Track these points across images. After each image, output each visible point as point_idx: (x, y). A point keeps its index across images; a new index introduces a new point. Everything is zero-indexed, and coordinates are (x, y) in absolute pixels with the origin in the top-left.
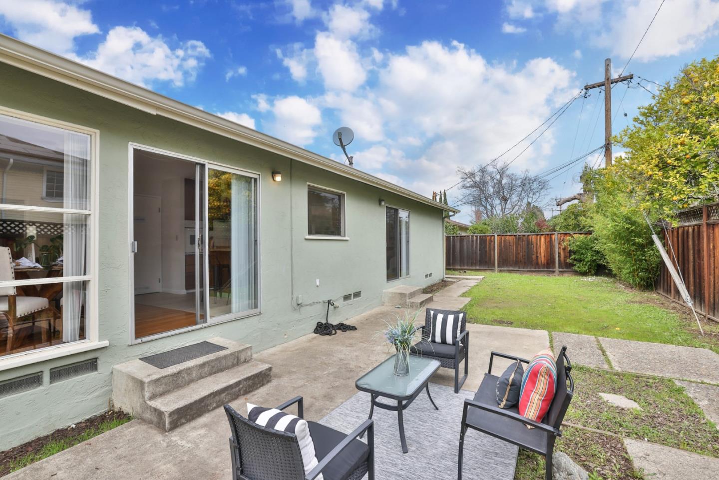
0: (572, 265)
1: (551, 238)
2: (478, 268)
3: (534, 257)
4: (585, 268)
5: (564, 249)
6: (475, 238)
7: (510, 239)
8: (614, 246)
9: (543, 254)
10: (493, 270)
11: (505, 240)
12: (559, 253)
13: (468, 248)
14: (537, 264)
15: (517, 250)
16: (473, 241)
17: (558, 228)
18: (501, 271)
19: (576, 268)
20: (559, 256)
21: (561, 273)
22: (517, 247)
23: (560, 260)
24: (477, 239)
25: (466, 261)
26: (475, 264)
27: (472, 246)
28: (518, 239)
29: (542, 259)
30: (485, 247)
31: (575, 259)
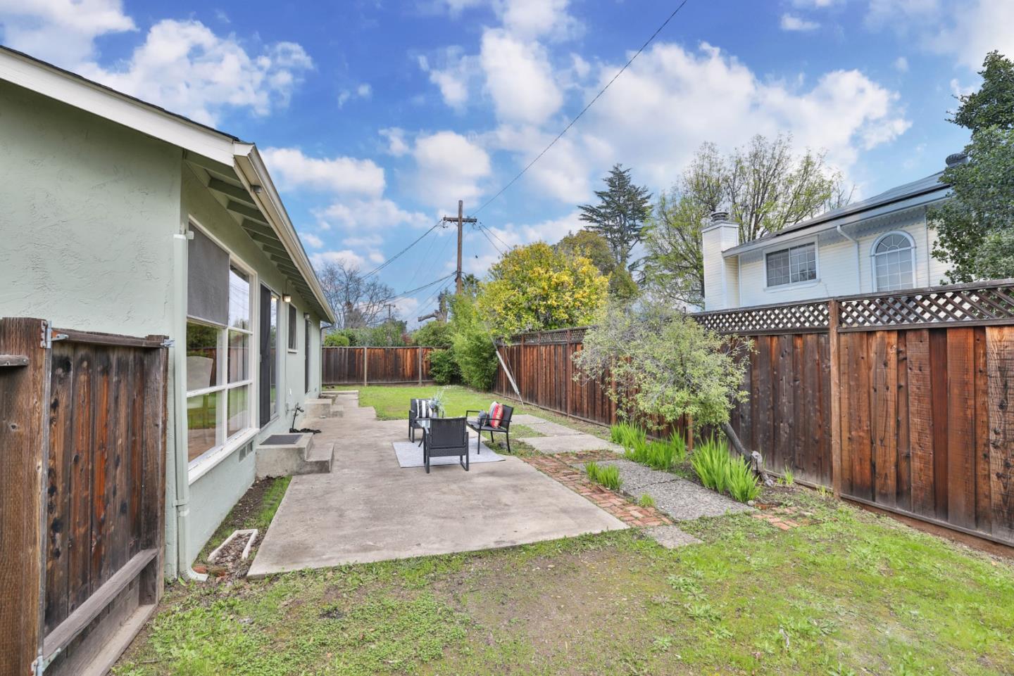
0: (432, 376)
1: (416, 352)
2: (346, 382)
3: (401, 369)
4: (443, 379)
5: (426, 362)
6: (343, 350)
7: (379, 352)
8: (469, 359)
9: (408, 367)
10: (362, 385)
11: (374, 353)
12: (422, 366)
13: (335, 361)
14: (404, 376)
15: (385, 362)
16: (341, 354)
17: (420, 342)
18: (369, 385)
19: (436, 379)
20: (422, 369)
21: (424, 384)
22: (385, 360)
23: (422, 372)
24: (345, 352)
25: (333, 376)
26: (343, 379)
27: (340, 359)
28: (387, 352)
29: (408, 371)
30: (354, 360)
31: (435, 371)
